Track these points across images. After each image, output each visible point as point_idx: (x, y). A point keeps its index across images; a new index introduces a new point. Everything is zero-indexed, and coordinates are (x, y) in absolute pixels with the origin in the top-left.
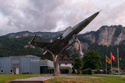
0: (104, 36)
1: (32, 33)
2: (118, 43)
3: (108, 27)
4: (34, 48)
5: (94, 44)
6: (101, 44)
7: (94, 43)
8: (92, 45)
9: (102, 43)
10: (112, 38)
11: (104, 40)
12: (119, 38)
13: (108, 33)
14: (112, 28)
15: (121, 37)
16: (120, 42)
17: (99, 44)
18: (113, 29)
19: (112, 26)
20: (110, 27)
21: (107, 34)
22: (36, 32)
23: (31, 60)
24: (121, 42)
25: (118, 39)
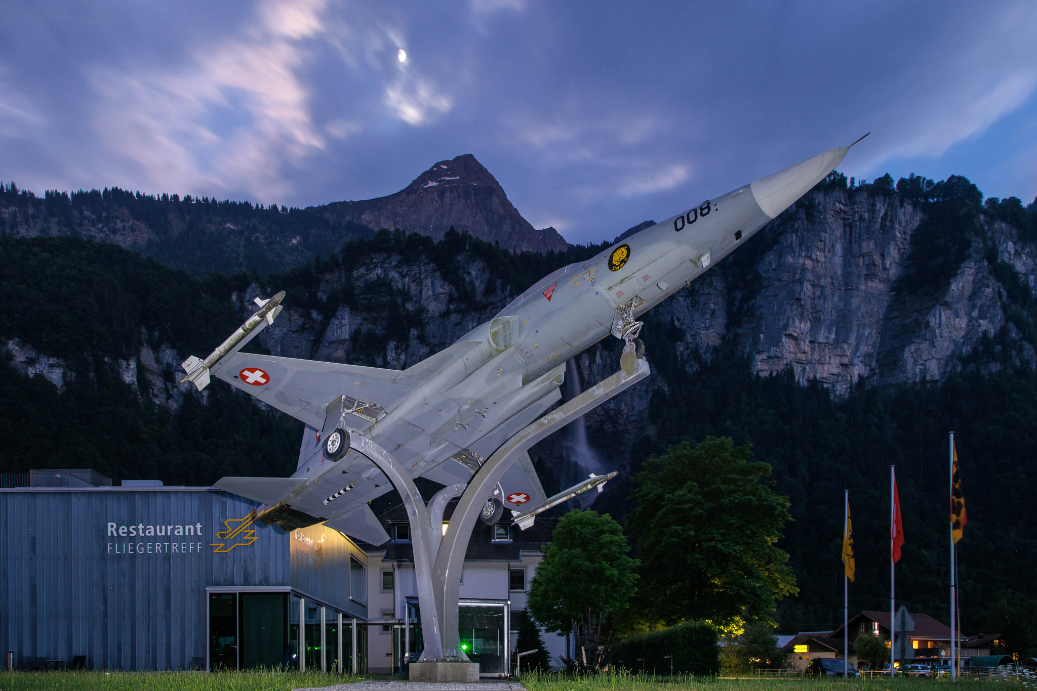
0: (807, 286)
1: (28, 197)
2: (934, 369)
3: (852, 194)
4: (56, 376)
5: (708, 357)
6: (780, 366)
7: (715, 350)
8: (692, 368)
9: (789, 357)
10: (879, 310)
11: (805, 326)
12: (945, 315)
13: (849, 254)
14: (881, 209)
15: (962, 306)
16: (955, 356)
17: (762, 367)
18: (890, 218)
19: (886, 179)
20: (864, 187)
21: (838, 260)
22: (80, 197)
23: (111, 527)
24: (966, 350)
25: (933, 322)
